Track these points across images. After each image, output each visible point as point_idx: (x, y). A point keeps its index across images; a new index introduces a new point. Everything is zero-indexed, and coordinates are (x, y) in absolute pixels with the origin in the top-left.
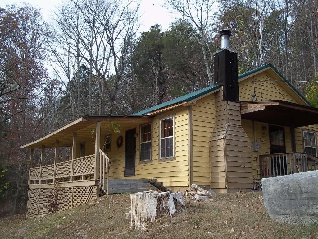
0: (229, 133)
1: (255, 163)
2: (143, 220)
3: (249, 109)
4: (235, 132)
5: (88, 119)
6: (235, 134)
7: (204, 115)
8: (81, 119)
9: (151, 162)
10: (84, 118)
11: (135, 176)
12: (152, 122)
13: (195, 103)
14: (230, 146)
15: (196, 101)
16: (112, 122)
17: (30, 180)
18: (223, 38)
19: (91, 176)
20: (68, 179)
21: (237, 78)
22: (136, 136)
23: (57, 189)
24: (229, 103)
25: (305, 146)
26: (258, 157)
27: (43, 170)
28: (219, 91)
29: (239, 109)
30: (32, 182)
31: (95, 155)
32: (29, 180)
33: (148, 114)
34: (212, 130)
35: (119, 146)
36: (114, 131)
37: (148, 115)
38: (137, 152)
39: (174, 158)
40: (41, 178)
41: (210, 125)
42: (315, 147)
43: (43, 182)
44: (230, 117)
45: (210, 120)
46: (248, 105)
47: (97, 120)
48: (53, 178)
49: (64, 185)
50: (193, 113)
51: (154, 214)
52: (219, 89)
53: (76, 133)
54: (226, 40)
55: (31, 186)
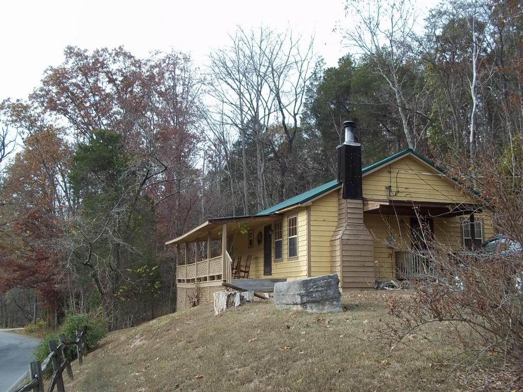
0: (347, 232)
1: (389, 260)
2: (219, 310)
3: (369, 206)
4: (355, 231)
5: (214, 222)
6: (355, 232)
7: (325, 214)
8: (207, 223)
9: (282, 261)
10: (210, 221)
11: (271, 275)
12: (282, 220)
13: (311, 204)
14: (347, 246)
15: (312, 202)
16: (239, 224)
17: (179, 278)
18: (346, 130)
19: (219, 277)
20: (205, 279)
21: (361, 173)
22: (270, 233)
23: (199, 289)
24: (349, 201)
25: (464, 238)
26: (394, 254)
27: (188, 268)
28: (340, 188)
29: (361, 206)
30: (180, 281)
31: (223, 256)
32: (177, 278)
33: (277, 212)
34: (334, 229)
35: (259, 242)
36: (241, 232)
37: (276, 214)
38: (273, 250)
39: (298, 258)
40: (186, 277)
41: (332, 224)
42: (482, 238)
43: (188, 281)
44: (349, 216)
45: (332, 219)
46: (369, 202)
47: (223, 222)
48: (195, 277)
49: (204, 285)
50: (312, 213)
51: (225, 307)
52: (339, 187)
53: (211, 232)
54: (350, 133)
55: (179, 285)
